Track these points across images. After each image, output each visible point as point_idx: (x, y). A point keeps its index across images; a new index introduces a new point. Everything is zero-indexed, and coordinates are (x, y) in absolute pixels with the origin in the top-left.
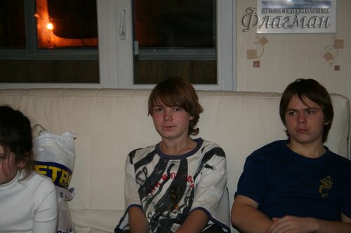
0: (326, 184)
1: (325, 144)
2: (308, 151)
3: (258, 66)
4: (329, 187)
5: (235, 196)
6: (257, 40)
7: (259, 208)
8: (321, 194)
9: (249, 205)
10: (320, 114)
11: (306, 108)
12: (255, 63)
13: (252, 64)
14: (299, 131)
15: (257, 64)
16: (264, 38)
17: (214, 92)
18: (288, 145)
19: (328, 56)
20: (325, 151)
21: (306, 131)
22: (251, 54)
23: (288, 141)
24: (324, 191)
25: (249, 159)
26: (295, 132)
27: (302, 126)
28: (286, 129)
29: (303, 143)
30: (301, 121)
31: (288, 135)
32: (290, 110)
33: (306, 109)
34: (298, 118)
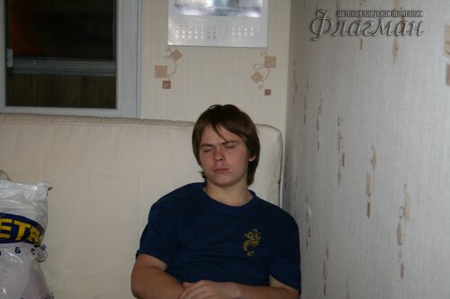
0: (252, 239)
1: (251, 188)
2: (230, 197)
3: (169, 87)
4: (256, 243)
5: (137, 255)
6: (169, 54)
7: (167, 271)
8: (246, 252)
9: (154, 267)
10: (241, 148)
11: (224, 141)
12: (165, 83)
13: (161, 83)
14: (217, 171)
15: (167, 85)
16: (177, 50)
17: (111, 119)
18: (204, 190)
19: (257, 77)
20: (251, 197)
21: (225, 170)
22: (160, 71)
23: (205, 184)
24: (250, 248)
25: (154, 207)
26: (212, 173)
27: (219, 165)
28: (201, 170)
29: (224, 186)
30: (218, 158)
31: (204, 177)
32: (204, 145)
33: (223, 144)
34: (215, 154)
